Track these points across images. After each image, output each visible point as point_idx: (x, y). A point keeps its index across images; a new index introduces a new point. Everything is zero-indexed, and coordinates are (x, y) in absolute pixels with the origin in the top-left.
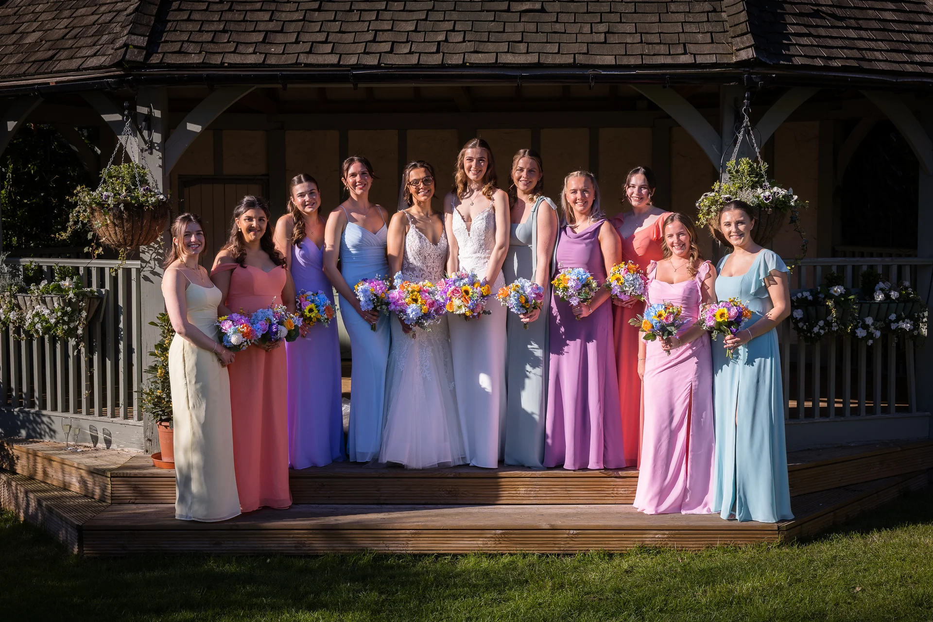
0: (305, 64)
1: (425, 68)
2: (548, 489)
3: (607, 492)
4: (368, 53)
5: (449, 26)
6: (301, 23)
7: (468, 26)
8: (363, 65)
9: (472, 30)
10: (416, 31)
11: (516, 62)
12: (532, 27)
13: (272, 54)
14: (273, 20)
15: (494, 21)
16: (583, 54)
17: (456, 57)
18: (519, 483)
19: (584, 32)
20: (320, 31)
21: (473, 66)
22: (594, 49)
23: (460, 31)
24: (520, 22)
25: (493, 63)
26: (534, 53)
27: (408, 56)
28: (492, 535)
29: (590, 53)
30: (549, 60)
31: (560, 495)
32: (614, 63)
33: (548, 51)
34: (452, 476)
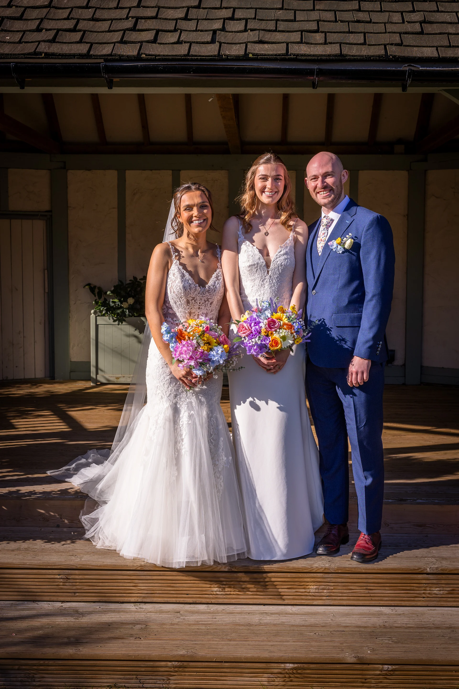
0: (46, 54)
1: (197, 60)
2: (345, 588)
3: (418, 592)
4: (126, 43)
5: (227, 13)
6: (45, 11)
7: (250, 14)
8: (119, 55)
9: (255, 18)
10: (186, 18)
11: (312, 53)
12: (330, 16)
13: (6, 42)
14: (13, 5)
15: (282, 9)
16: (397, 45)
17: (235, 47)
18: (308, 580)
19: (394, 21)
20: (68, 19)
21: (258, 58)
22: (408, 40)
23: (240, 19)
24: (314, 10)
25: (283, 55)
26: (334, 43)
27: (175, 46)
28: (280, 671)
29: (404, 44)
30: (354, 51)
31: (359, 595)
32: (437, 56)
33: (352, 42)
34: (226, 570)
